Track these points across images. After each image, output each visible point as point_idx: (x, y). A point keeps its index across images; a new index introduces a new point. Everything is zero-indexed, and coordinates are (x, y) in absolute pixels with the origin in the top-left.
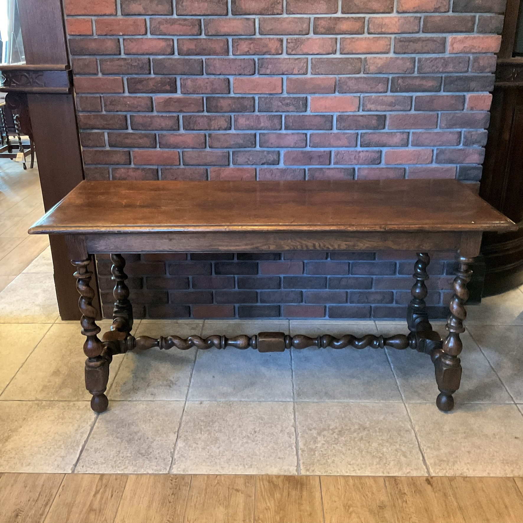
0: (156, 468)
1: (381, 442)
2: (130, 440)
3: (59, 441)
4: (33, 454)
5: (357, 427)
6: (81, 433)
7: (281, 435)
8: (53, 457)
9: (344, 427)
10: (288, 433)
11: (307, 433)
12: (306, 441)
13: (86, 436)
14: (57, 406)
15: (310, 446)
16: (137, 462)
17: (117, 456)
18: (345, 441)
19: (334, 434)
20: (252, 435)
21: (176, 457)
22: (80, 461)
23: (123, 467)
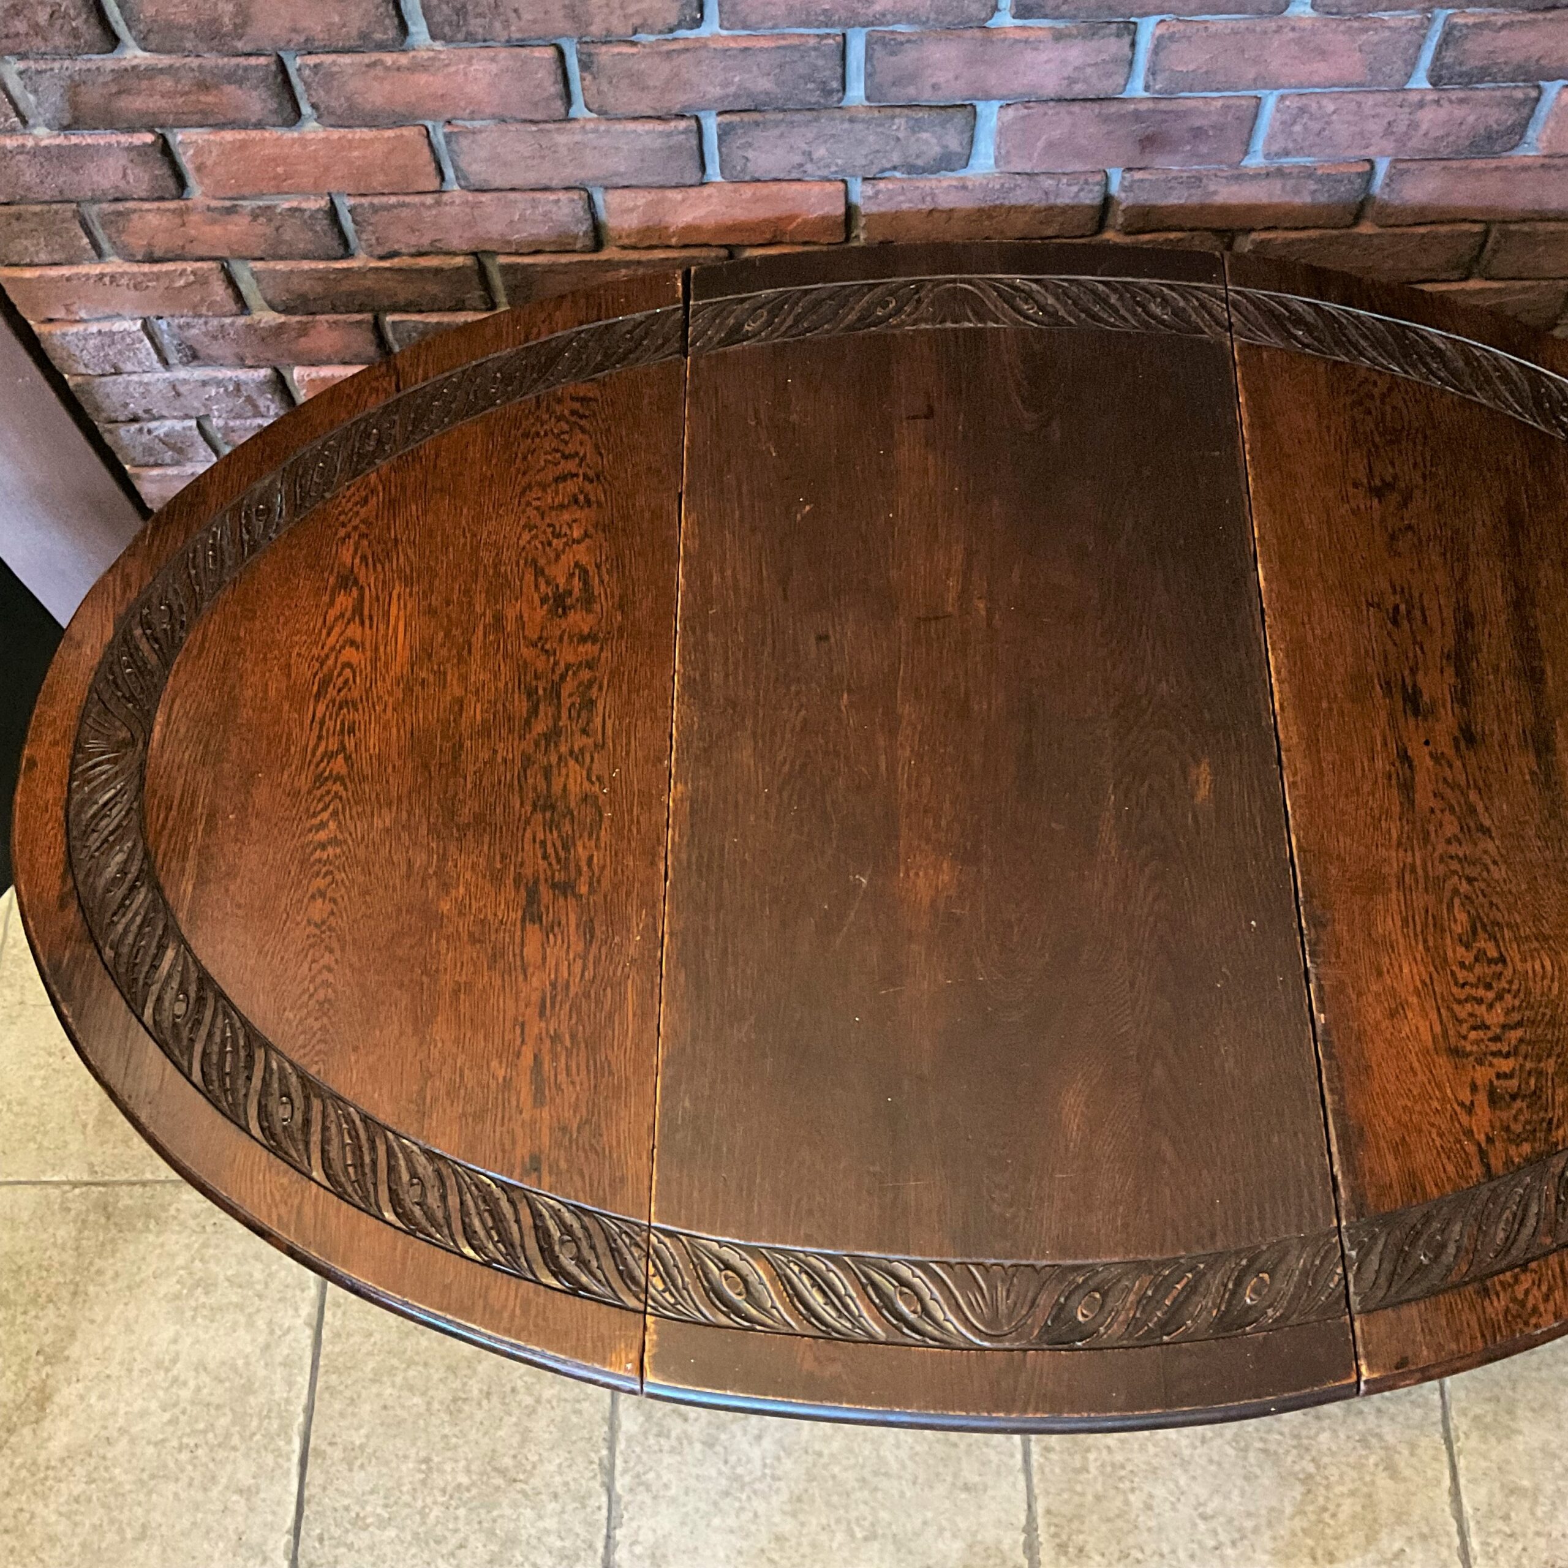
0: (559, 1544)
2: (455, 1400)
3: (218, 1407)
4: (145, 1476)
6: (284, 1364)
8: (214, 1493)
13: (304, 1380)
14: (172, 1212)
16: (495, 1513)
17: (424, 1482)
21: (621, 1484)
22: (306, 1512)
23: (453, 1541)
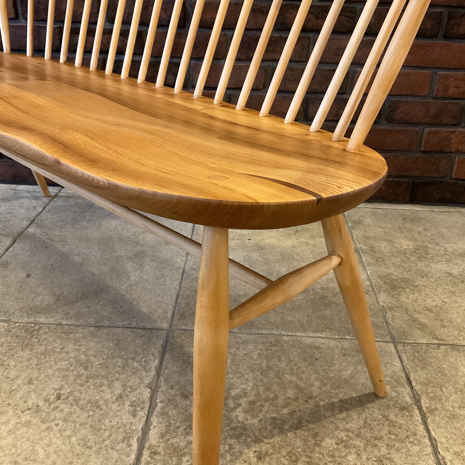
1: (343, 435)
5: (291, 393)
7: (115, 407)
9: (262, 394)
10: (132, 404)
11: (176, 406)
12: (169, 425)
15: (175, 440)
18: (260, 430)
19: (238, 410)
20: (47, 405)
